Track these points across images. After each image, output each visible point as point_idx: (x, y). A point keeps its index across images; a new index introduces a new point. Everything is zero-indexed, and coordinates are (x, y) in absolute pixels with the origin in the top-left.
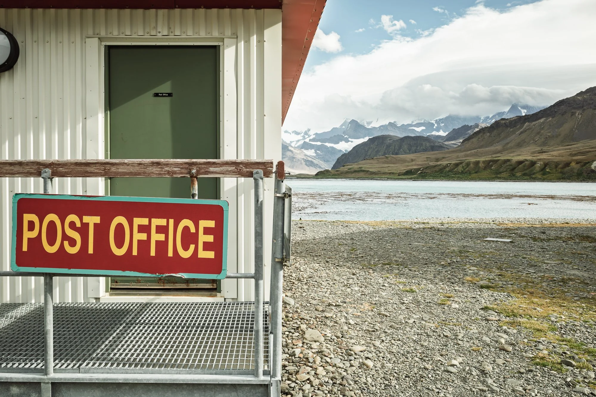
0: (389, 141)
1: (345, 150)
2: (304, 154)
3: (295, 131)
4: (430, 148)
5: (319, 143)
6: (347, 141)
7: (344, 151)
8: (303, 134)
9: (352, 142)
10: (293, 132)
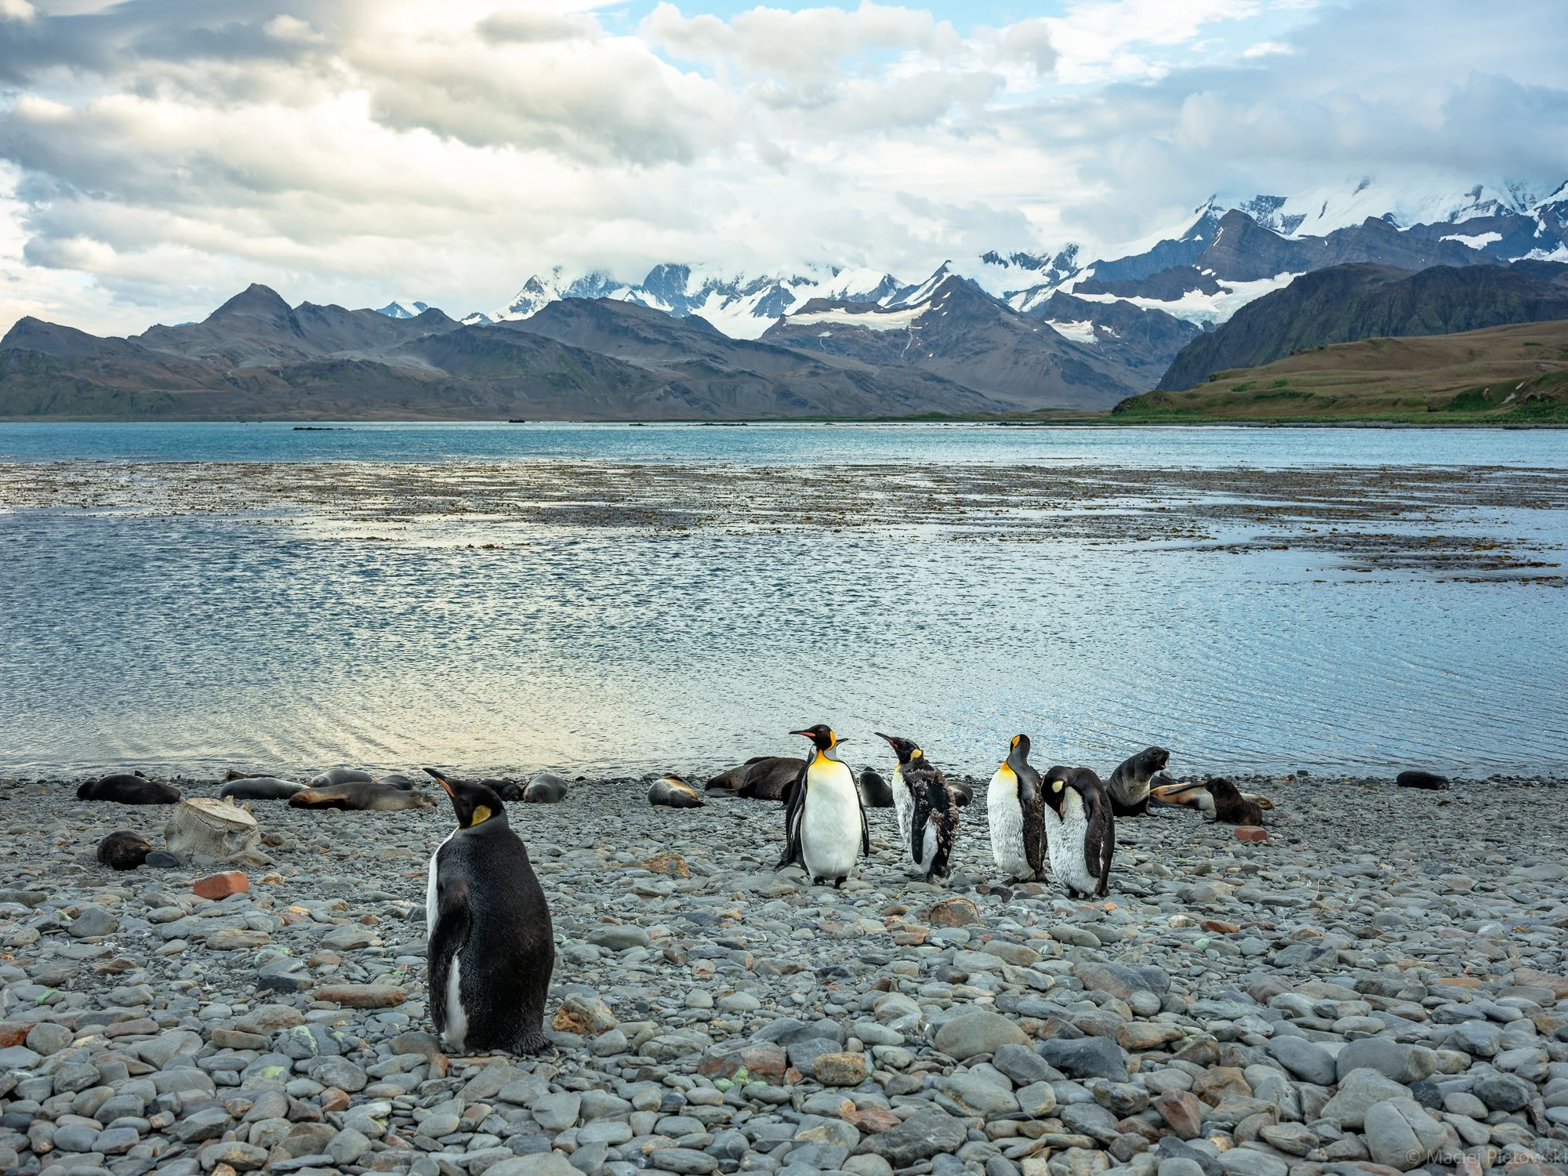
1: (1205, 323)
2: (1054, 337)
3: (1022, 254)
4: (1523, 310)
5: (1109, 298)
6: (1210, 288)
7: (1200, 327)
8: (1049, 267)
9: (1228, 291)
10: (1015, 259)
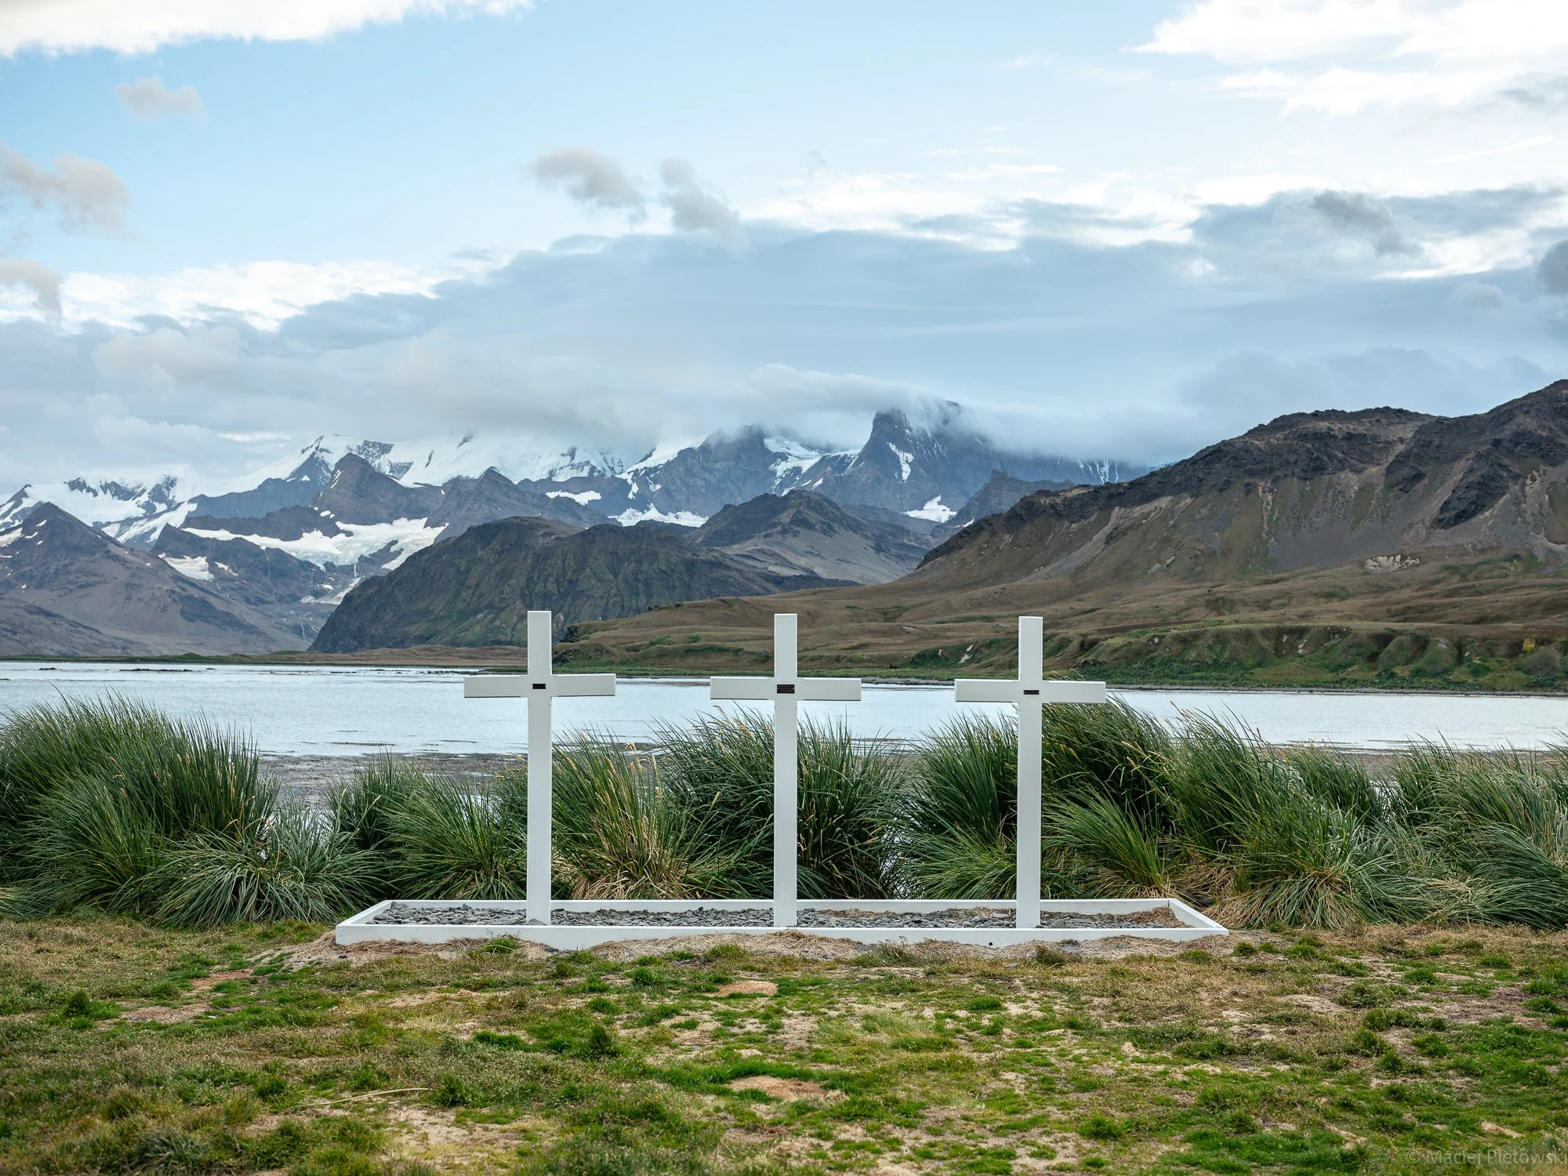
0: (541, 539)
1: (326, 564)
2: (170, 573)
3: (114, 483)
4: (682, 568)
5: (224, 535)
6: (330, 530)
7: (322, 568)
8: (145, 498)
9: (349, 534)
10: (105, 488)
